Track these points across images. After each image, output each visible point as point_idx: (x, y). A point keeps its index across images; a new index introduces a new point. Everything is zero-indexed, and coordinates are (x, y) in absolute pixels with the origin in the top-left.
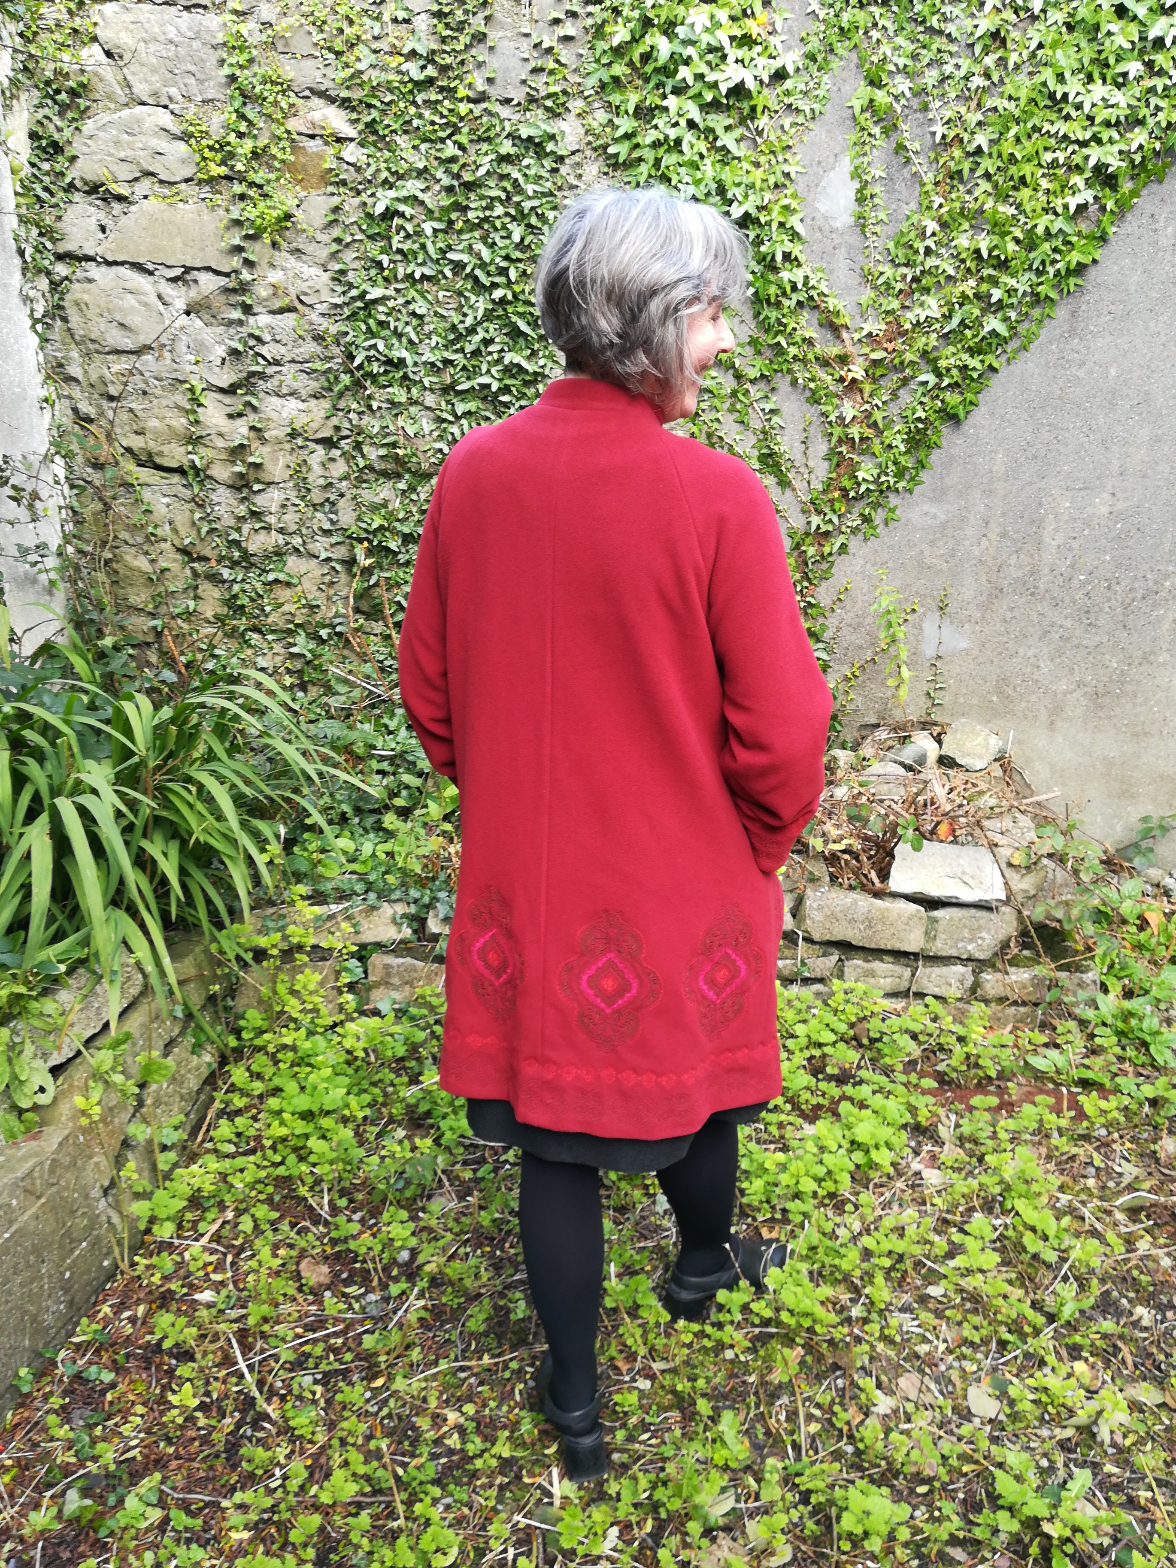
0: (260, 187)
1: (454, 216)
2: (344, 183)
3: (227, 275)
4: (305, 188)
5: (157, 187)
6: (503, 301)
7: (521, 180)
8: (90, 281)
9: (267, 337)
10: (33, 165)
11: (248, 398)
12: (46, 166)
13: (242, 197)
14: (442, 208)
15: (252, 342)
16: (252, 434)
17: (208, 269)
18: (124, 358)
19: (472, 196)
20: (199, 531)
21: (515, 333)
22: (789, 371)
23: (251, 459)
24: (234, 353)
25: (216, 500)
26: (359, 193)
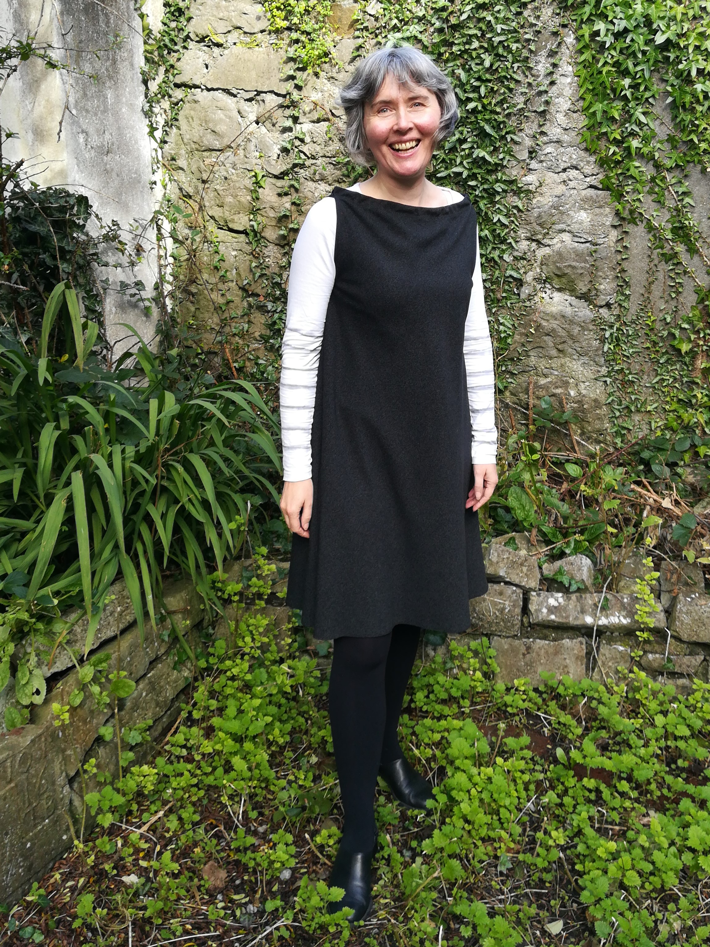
0: (308, 34)
1: (442, 50)
2: (366, 29)
3: (284, 96)
4: (339, 34)
5: (242, 37)
6: (474, 111)
7: (493, 21)
8: (196, 102)
9: (308, 139)
10: (165, 24)
11: (293, 182)
12: (173, 25)
13: (297, 41)
14: (434, 44)
15: (297, 143)
16: (294, 208)
17: (272, 92)
18: (214, 154)
19: (457, 35)
20: (254, 274)
21: (483, 134)
22: (700, 162)
23: (291, 226)
24: (285, 150)
25: (267, 253)
26: (376, 36)
